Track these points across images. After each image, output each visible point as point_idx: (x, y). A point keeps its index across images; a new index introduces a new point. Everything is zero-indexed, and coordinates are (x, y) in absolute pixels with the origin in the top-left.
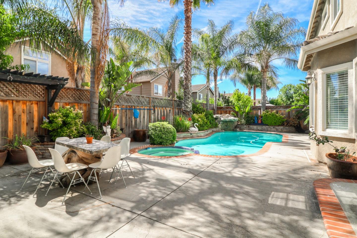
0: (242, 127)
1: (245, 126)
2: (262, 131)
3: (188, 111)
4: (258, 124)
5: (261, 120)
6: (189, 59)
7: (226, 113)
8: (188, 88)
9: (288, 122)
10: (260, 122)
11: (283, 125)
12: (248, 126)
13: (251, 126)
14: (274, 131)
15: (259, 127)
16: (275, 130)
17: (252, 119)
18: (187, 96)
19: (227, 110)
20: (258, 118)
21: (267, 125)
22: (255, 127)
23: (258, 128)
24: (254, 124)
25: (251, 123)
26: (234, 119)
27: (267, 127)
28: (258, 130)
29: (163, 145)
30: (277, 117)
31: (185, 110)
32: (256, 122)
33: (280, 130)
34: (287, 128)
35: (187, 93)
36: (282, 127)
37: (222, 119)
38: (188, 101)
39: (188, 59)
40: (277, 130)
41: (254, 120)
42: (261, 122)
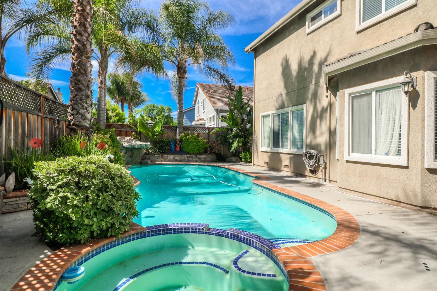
0: (152, 158)
1: (156, 156)
2: (181, 161)
3: (86, 127)
4: (175, 152)
5: (180, 146)
6: (88, 7)
7: (126, 136)
8: (86, 73)
9: (212, 149)
10: (178, 149)
11: (205, 152)
12: (161, 155)
13: (166, 155)
14: (196, 161)
15: (178, 157)
16: (198, 159)
17: (167, 145)
18: (83, 93)
19: (122, 130)
20: (175, 143)
21: (189, 153)
22: (171, 157)
23: (176, 158)
24: (171, 152)
25: (167, 150)
26: (146, 145)
27: (188, 155)
28: (176, 161)
29: (112, 236)
30: (199, 142)
31: (77, 123)
32: (173, 149)
33: (203, 159)
34: (210, 156)
35: (82, 84)
36: (204, 156)
37: (125, 145)
38: (87, 103)
39: (85, 6)
40: (200, 160)
41: (170, 147)
42: (180, 148)
